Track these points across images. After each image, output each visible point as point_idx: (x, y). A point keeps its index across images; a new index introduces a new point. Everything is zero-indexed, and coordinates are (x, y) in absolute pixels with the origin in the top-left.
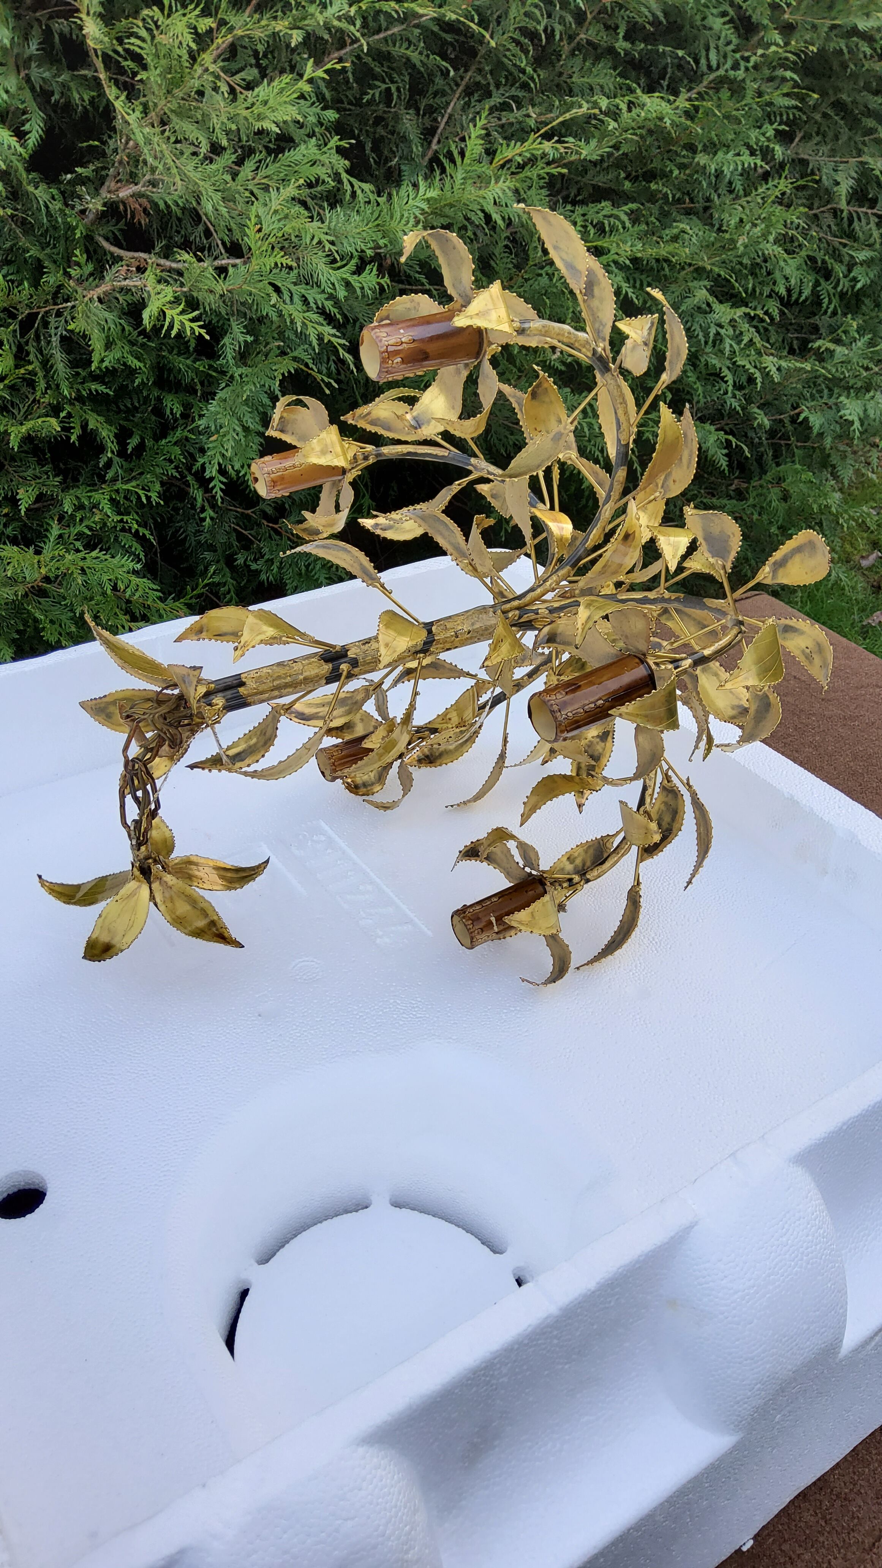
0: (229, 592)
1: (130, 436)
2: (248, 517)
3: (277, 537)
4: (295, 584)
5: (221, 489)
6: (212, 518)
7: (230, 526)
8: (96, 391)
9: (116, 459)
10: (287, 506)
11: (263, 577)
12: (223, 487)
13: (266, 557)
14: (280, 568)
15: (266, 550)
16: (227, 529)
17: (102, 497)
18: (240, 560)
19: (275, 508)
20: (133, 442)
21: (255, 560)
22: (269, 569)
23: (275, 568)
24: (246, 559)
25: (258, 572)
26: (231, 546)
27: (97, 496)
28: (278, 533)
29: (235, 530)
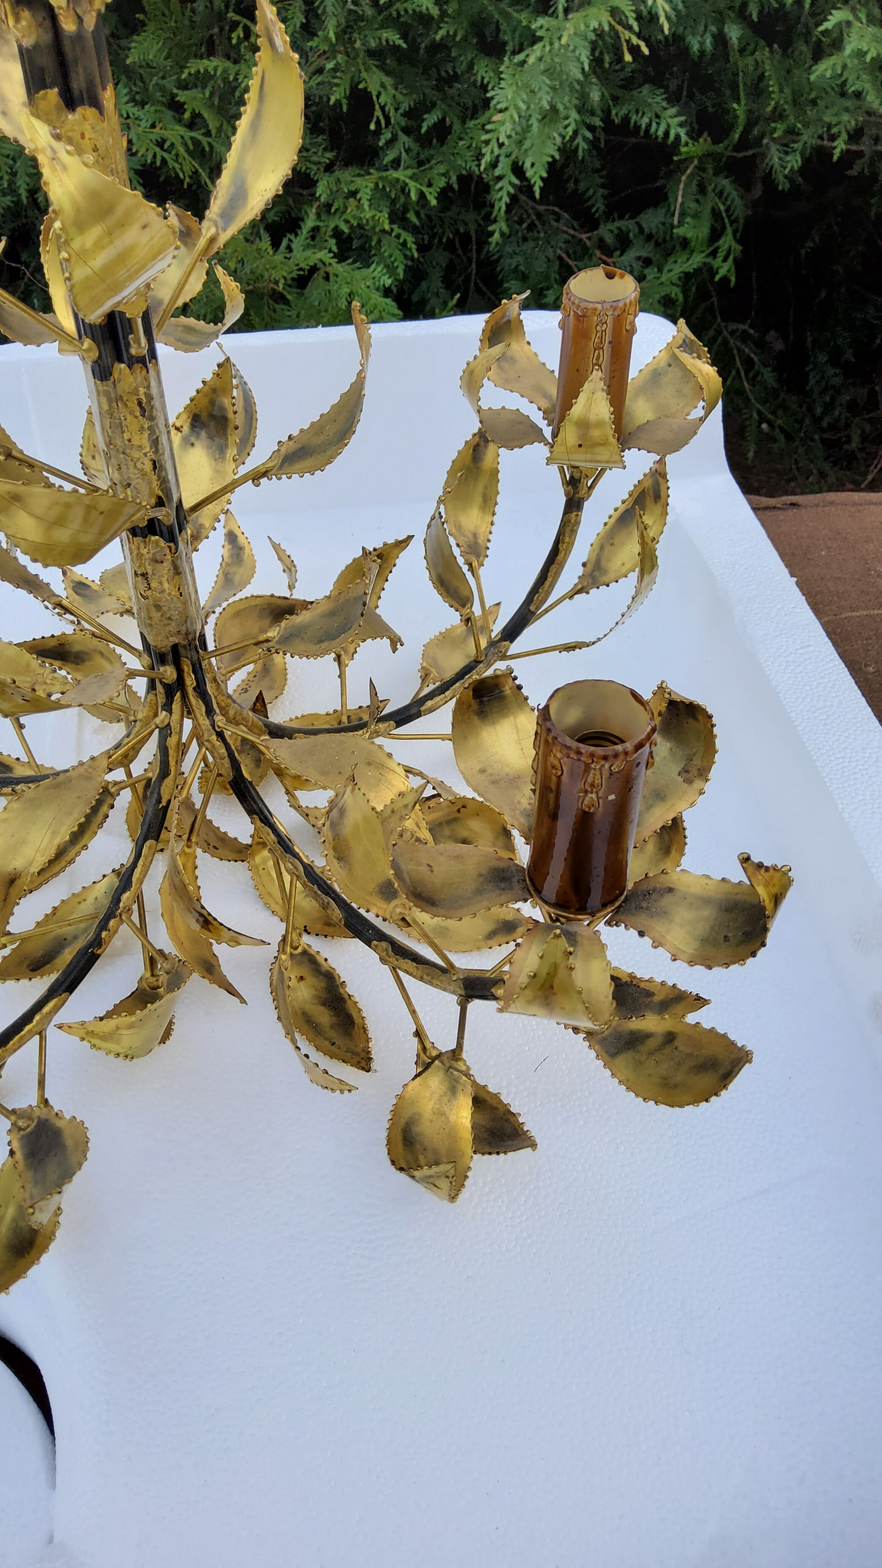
1: (429, 111)
2: (580, 242)
5: (509, 193)
6: (502, 234)
7: (555, 252)
9: (403, 138)
10: (631, 235)
12: (512, 191)
16: (551, 255)
17: (365, 185)
18: (550, 297)
19: (618, 237)
20: (430, 119)
26: (547, 278)
27: (359, 182)
29: (560, 258)
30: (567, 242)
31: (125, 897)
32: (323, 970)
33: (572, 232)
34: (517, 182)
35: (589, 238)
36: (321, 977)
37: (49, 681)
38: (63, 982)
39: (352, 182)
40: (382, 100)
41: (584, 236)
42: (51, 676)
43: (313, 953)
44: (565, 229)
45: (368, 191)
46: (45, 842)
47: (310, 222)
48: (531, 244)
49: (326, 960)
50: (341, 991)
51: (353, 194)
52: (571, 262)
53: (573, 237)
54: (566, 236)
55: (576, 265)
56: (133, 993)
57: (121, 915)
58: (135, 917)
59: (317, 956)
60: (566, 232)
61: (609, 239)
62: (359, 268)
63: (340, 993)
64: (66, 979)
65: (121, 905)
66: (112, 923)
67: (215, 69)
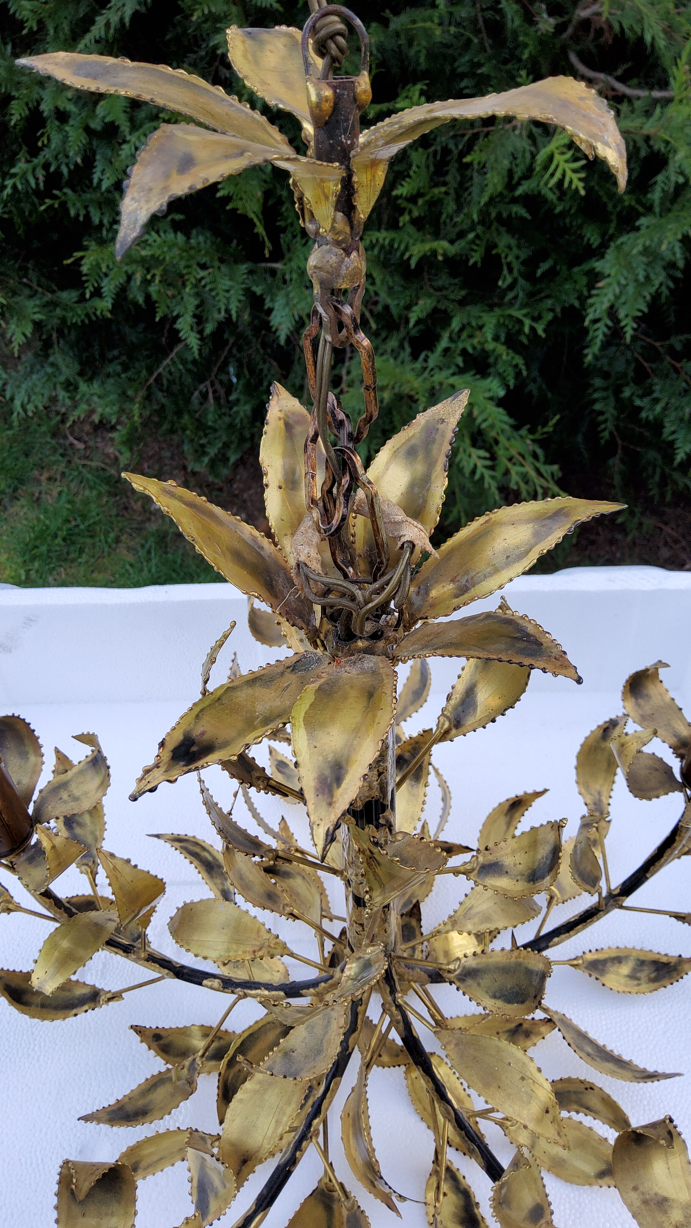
0: (606, 421)
1: (545, 260)
2: (654, 348)
3: (674, 376)
4: (673, 429)
5: (604, 333)
8: (516, 213)
9: (521, 282)
11: (643, 415)
12: (607, 332)
13: (655, 395)
14: (665, 409)
15: (657, 388)
17: (490, 320)
18: (627, 393)
20: (544, 267)
21: (641, 397)
22: (652, 409)
23: (658, 408)
24: (632, 394)
25: (640, 409)
26: (625, 375)
27: (486, 318)
28: (677, 371)
29: (637, 359)
30: (642, 347)
31: (315, 1122)
32: (461, 1188)
33: (648, 340)
34: (610, 323)
35: (662, 346)
36: (460, 1195)
37: (272, 945)
38: (266, 1198)
39: (480, 317)
40: (509, 259)
41: (657, 344)
42: (275, 941)
43: (454, 1170)
44: (643, 337)
45: (492, 326)
46: (270, 1131)
47: (444, 343)
48: (613, 349)
49: (464, 1177)
50: (476, 1210)
51: (481, 328)
52: (646, 364)
53: (649, 343)
54: (642, 343)
55: (651, 368)
56: (314, 1191)
57: (311, 1137)
58: (321, 1139)
59: (457, 1173)
60: (642, 340)
61: (678, 347)
62: (478, 379)
63: (475, 1214)
64: (268, 1194)
65: (312, 1129)
66: (304, 1144)
67: (384, 239)
